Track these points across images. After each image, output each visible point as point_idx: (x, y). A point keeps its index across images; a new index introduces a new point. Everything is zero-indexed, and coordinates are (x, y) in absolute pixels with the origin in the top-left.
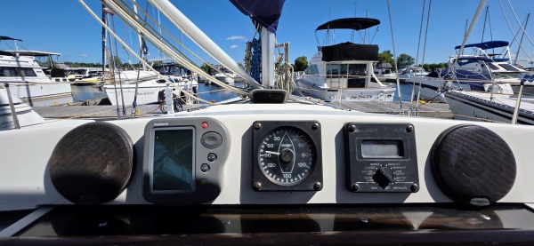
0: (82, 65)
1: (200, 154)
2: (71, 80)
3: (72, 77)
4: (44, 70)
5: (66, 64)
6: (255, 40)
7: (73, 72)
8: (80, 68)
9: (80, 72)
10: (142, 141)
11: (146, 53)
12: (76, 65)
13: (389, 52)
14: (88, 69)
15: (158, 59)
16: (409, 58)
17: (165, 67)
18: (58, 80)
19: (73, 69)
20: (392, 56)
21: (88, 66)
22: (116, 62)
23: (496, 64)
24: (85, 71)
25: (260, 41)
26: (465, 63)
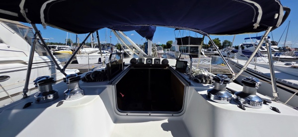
1: (142, 60)
8: (53, 45)
13: (218, 39)
14: (57, 46)
16: (229, 42)
20: (220, 41)
23: (263, 47)
24: (56, 47)
25: (148, 43)
26: (250, 46)
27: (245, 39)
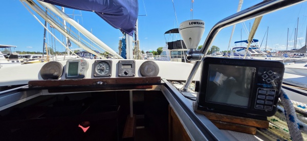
0: (28, 53)
1: (80, 67)
2: (22, 62)
3: (22, 60)
4: (5, 56)
5: (17, 52)
6: (123, 39)
7: (22, 57)
8: (27, 55)
9: (26, 57)
10: (65, 66)
11: (69, 46)
12: (24, 53)
14: (32, 55)
15: (77, 49)
17: (81, 53)
18: (13, 62)
19: (22, 55)
21: (32, 53)
22: (50, 51)
23: (253, 50)
24: (30, 56)
25: (125, 40)
26: (240, 50)
27: (235, 42)
